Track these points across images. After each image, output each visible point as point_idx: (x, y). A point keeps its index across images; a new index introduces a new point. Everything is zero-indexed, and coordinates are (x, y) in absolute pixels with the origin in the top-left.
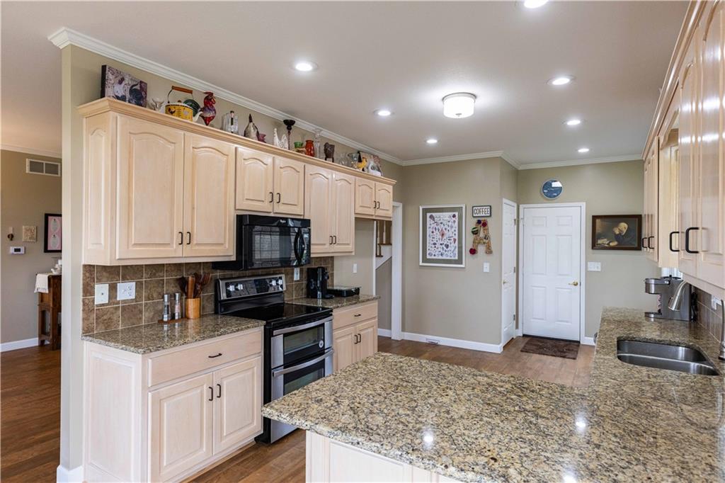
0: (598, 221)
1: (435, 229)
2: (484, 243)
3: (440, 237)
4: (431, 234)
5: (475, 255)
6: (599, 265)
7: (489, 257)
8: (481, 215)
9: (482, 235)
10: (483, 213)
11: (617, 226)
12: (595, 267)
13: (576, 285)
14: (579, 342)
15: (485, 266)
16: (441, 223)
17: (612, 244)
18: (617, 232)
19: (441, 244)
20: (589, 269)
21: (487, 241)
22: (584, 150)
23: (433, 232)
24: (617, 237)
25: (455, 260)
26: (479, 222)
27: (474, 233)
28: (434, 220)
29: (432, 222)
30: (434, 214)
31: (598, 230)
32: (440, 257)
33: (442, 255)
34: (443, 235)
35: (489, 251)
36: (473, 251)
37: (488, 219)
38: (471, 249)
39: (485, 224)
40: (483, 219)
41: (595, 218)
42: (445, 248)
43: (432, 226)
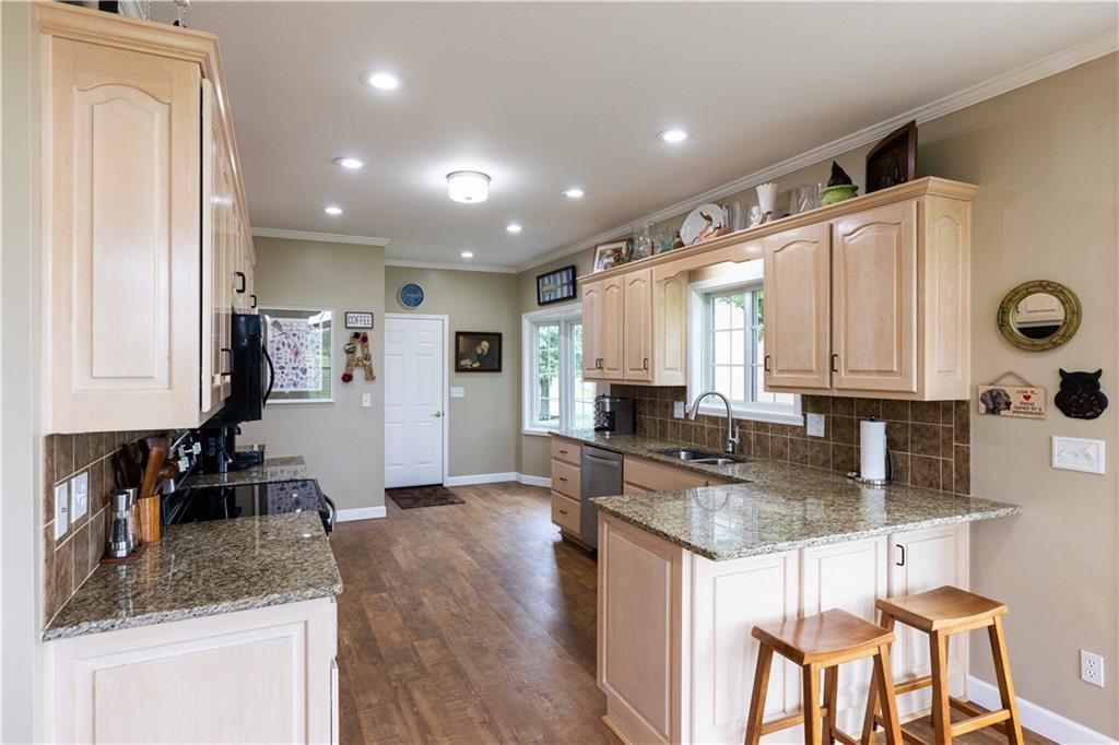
0: (461, 338)
1: (283, 344)
2: (365, 366)
3: (293, 357)
4: (276, 352)
5: (351, 383)
6: (462, 389)
7: (371, 385)
8: (359, 325)
9: (359, 354)
10: (361, 322)
11: (479, 344)
12: (459, 392)
13: (438, 416)
14: (441, 485)
15: (364, 398)
16: (294, 335)
17: (474, 365)
18: (480, 352)
19: (294, 368)
20: (452, 396)
21: (368, 363)
22: (467, 255)
23: (278, 349)
24: (480, 358)
25: (318, 393)
26: (357, 335)
27: (348, 352)
28: (280, 329)
29: (277, 332)
30: (280, 320)
31: (462, 349)
32: (293, 389)
33: (295, 385)
34: (297, 353)
35: (370, 376)
36: (347, 378)
37: (368, 332)
38: (345, 375)
39: (365, 339)
40: (362, 331)
41: (458, 334)
42: (301, 375)
43: (276, 339)
